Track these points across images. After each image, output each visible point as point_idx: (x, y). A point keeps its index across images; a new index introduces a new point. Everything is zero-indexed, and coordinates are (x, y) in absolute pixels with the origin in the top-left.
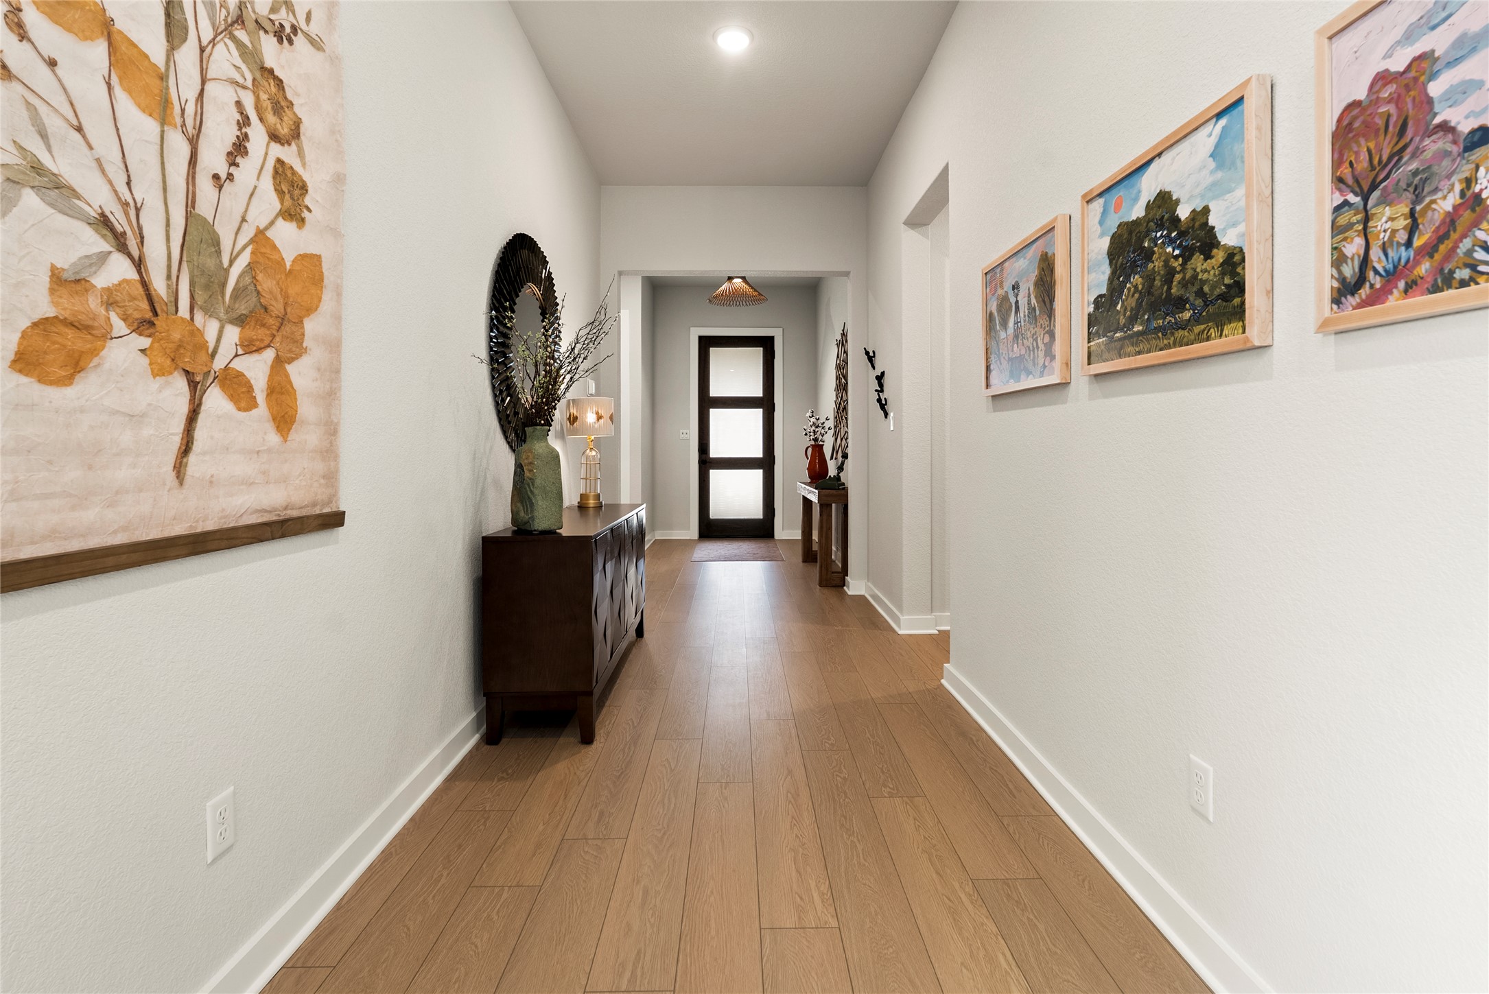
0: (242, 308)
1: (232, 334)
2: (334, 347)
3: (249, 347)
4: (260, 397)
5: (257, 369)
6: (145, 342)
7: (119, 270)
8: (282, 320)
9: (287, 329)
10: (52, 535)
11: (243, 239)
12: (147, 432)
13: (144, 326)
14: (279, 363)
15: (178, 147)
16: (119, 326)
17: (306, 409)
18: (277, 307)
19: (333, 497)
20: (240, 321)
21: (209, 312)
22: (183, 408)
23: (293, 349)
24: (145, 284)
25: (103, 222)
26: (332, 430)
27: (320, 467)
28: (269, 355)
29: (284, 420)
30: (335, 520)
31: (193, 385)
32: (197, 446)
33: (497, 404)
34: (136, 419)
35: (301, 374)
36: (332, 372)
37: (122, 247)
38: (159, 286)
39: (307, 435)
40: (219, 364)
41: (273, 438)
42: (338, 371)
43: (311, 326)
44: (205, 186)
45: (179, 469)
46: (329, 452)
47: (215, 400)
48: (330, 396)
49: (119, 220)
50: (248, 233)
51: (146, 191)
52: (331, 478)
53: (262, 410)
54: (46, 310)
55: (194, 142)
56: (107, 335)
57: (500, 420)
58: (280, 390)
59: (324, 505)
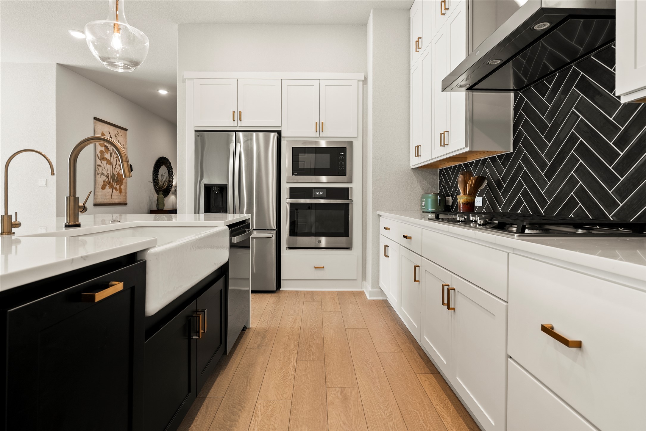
0: (116, 181)
1: (116, 183)
2: (126, 183)
3: (117, 185)
4: (118, 190)
5: (118, 187)
6: (109, 186)
7: (107, 179)
8: (120, 181)
9: (121, 182)
10: (103, 202)
11: (117, 173)
12: (109, 194)
13: (109, 184)
14: (120, 186)
15: (111, 166)
16: (107, 184)
17: (123, 191)
18: (120, 180)
19: (126, 201)
20: (116, 182)
21: (114, 182)
22: (112, 191)
23: (121, 184)
24: (109, 180)
25: (106, 176)
26: (126, 193)
27: (124, 198)
28: (119, 185)
29: (120, 192)
30: (126, 204)
31: (112, 189)
32: (113, 195)
33: (155, 189)
34: (108, 192)
35: (122, 187)
36: (126, 186)
37: (107, 178)
38: (110, 180)
39: (123, 194)
40: (114, 187)
41: (119, 194)
42: (127, 186)
43: (123, 181)
44: (113, 169)
45: (111, 197)
46: (126, 196)
47: (114, 190)
48: (126, 189)
49: (107, 176)
50: (117, 172)
51: (109, 172)
52: (126, 199)
53: (118, 191)
54: (103, 184)
55: (112, 166)
56: (106, 186)
57: (156, 191)
58: (120, 189)
59: (125, 202)
